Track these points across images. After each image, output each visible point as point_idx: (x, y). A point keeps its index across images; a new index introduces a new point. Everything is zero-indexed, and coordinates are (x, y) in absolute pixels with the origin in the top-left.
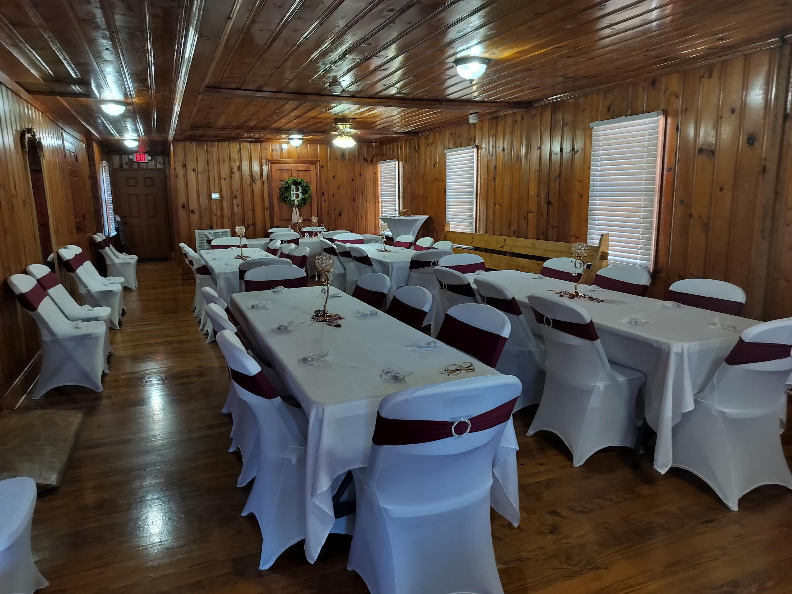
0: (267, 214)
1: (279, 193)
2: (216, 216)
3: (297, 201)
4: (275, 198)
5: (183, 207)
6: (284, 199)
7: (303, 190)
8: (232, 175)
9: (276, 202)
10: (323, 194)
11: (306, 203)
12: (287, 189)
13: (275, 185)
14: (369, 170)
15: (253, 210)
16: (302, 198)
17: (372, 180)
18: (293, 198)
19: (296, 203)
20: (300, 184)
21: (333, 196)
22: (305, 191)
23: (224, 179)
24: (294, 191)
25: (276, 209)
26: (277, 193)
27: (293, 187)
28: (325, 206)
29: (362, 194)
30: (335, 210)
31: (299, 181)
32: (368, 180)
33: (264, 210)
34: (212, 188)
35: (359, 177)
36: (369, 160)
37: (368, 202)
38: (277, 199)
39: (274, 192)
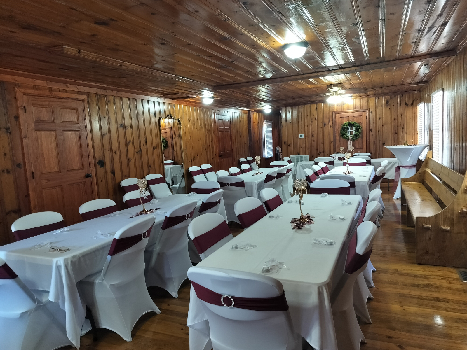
0: (332, 145)
1: (340, 132)
2: (302, 147)
4: (337, 135)
5: (285, 143)
7: (356, 129)
8: (312, 123)
9: (338, 138)
10: (371, 131)
11: (357, 138)
13: (338, 127)
15: (323, 143)
16: (355, 134)
17: (412, 118)
18: (349, 134)
19: (350, 138)
21: (379, 131)
23: (307, 126)
24: (350, 130)
25: (338, 142)
27: (349, 127)
28: (372, 139)
29: (403, 128)
30: (380, 141)
31: (352, 123)
32: (408, 118)
33: (330, 143)
34: (300, 132)
35: (400, 117)
36: (410, 104)
37: (408, 134)
38: (339, 136)
39: (337, 132)
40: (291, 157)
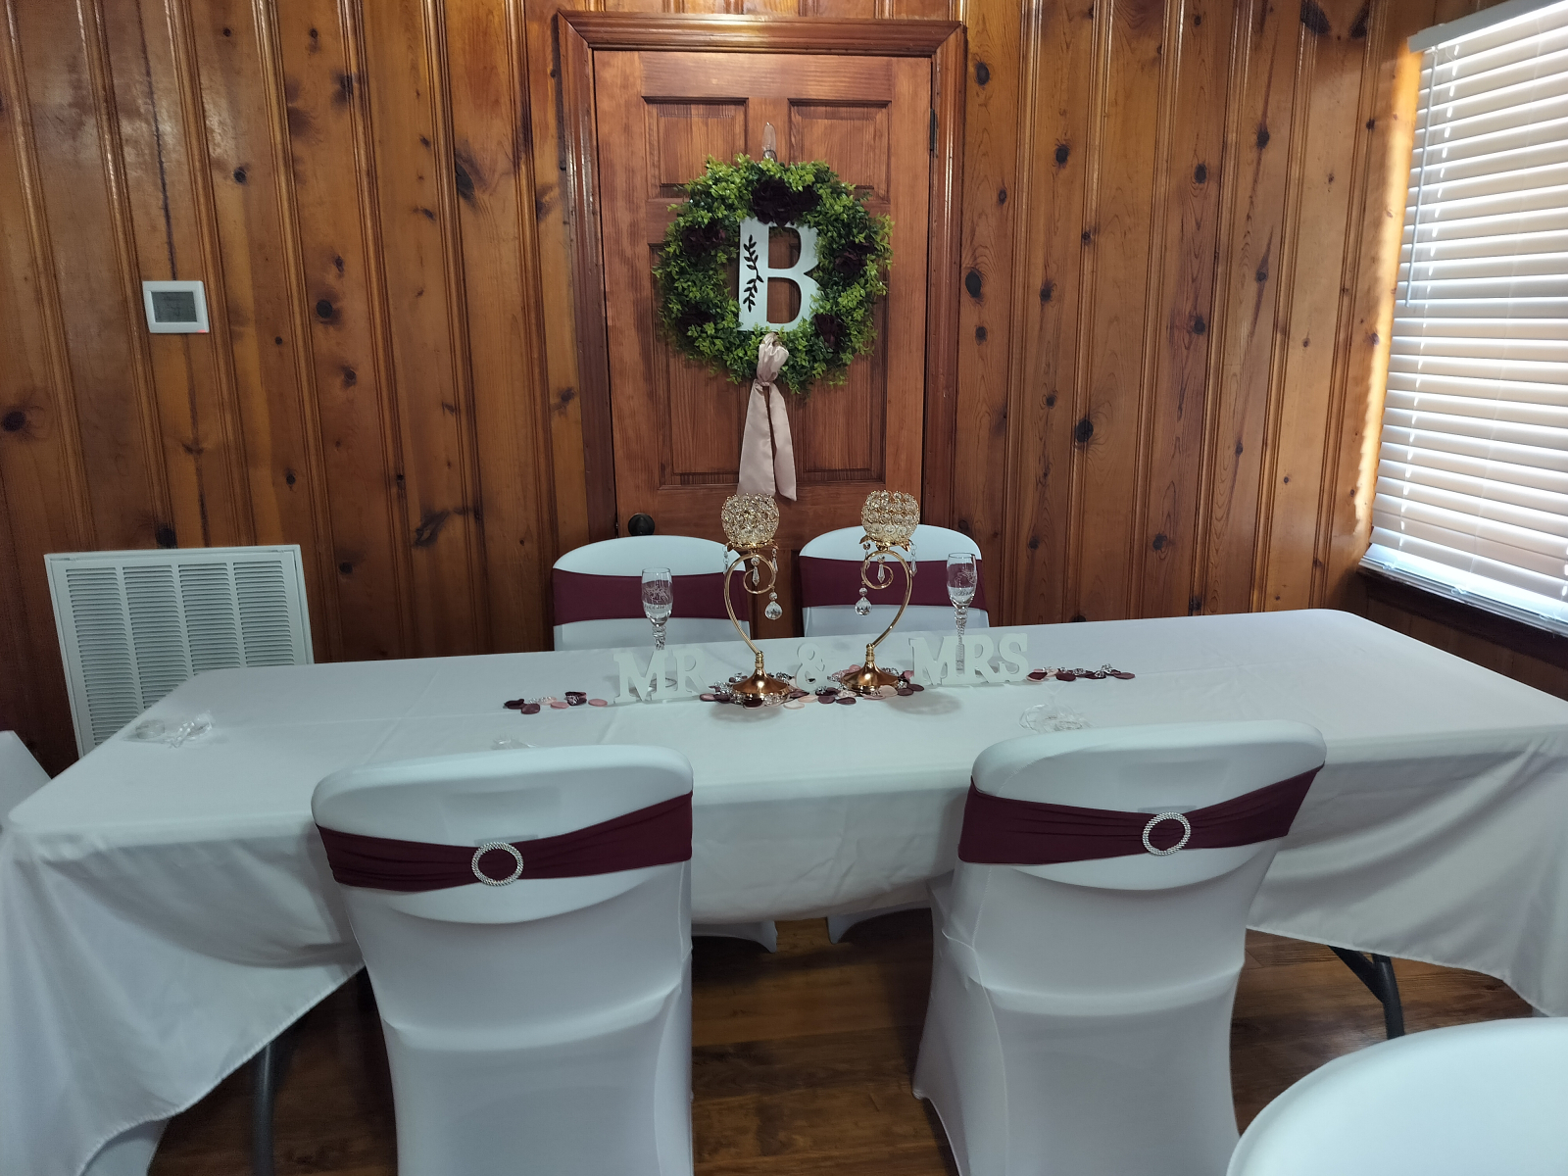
0: (568, 433)
1: (654, 280)
2: (193, 449)
3: (783, 340)
4: (621, 315)
6: (682, 324)
7: (828, 252)
8: (300, 149)
9: (627, 349)
10: (974, 284)
11: (847, 357)
12: (710, 245)
13: (624, 217)
15: (467, 407)
16: (818, 319)
17: (1343, 179)
18: (753, 317)
19: (772, 354)
20: (805, 205)
21: (1046, 294)
22: (842, 266)
23: (240, 176)
24: (762, 264)
25: (629, 396)
26: (634, 283)
27: (754, 231)
28: (979, 376)
29: (1261, 277)
30: (1050, 401)
31: (796, 181)
32: (1315, 171)
33: (544, 403)
34: (152, 247)
35: (1249, 154)
36: (1340, 28)
37: (1297, 334)
38: (641, 326)
39: (616, 276)
40: (59, 566)
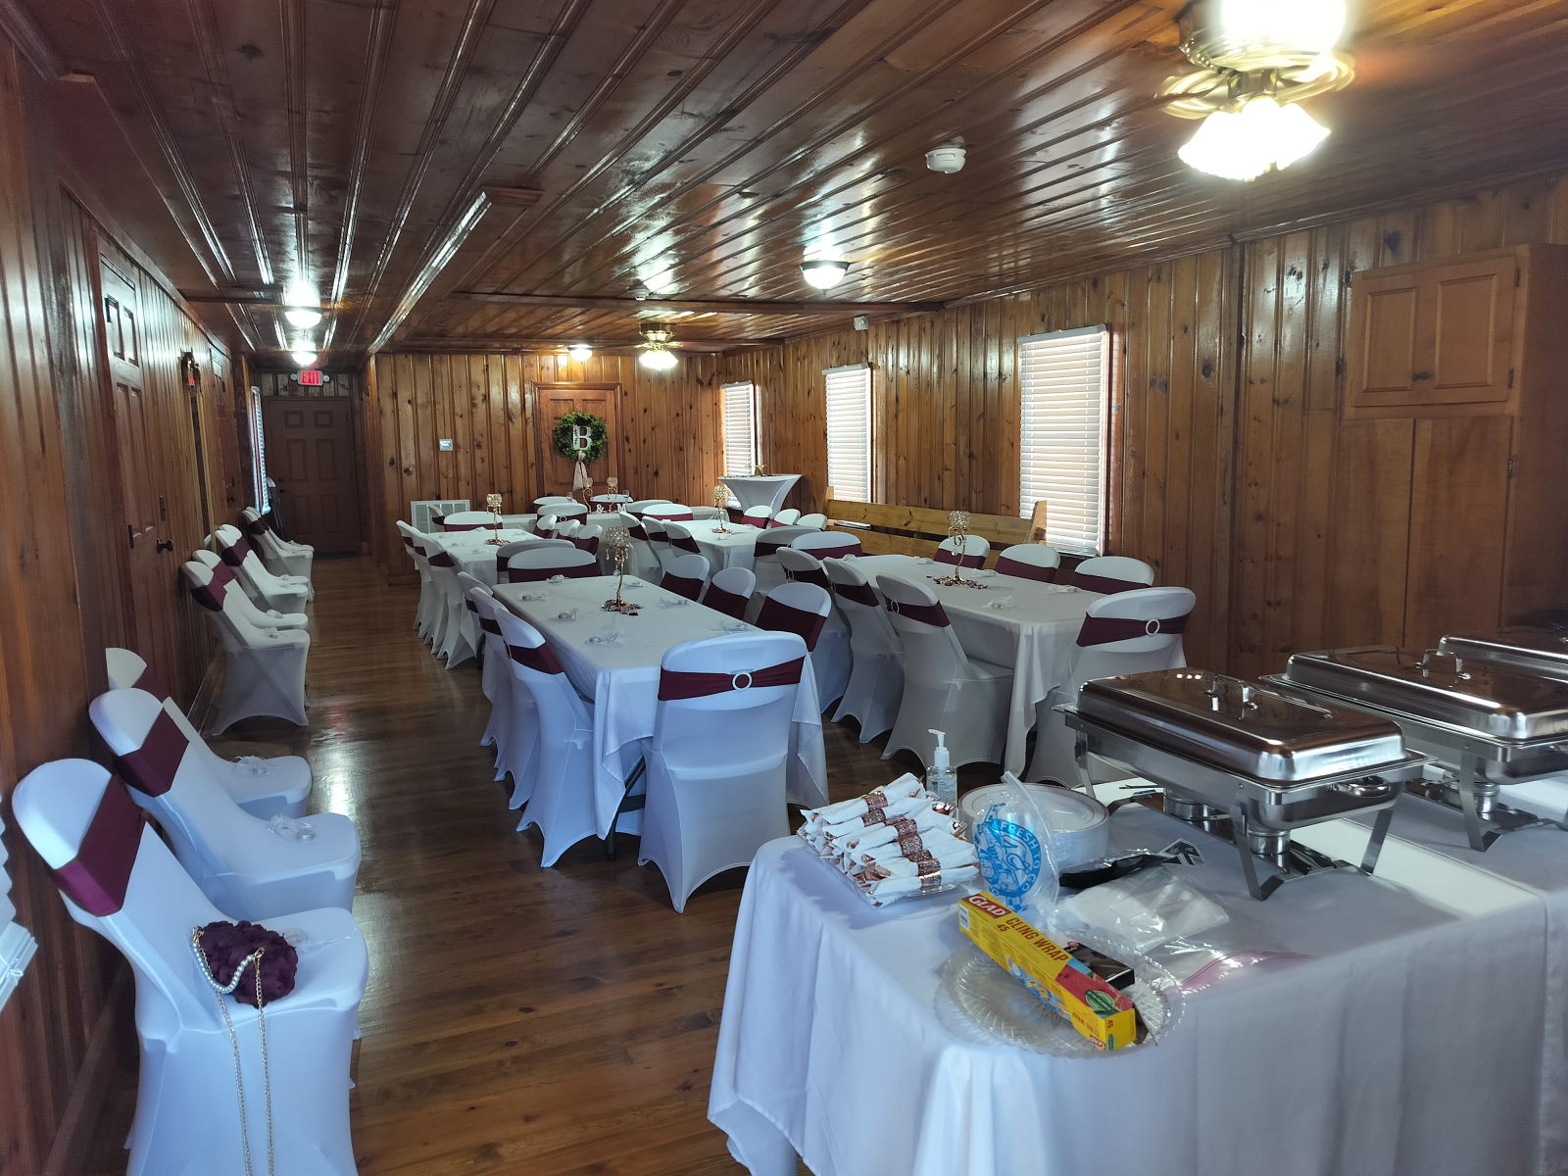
0: (533, 473)
1: (553, 438)
2: (446, 477)
3: (583, 451)
4: (546, 447)
5: (392, 463)
6: (560, 449)
7: (593, 432)
8: (474, 410)
9: (547, 454)
10: (627, 439)
11: (599, 455)
12: (566, 432)
13: (546, 424)
14: (705, 400)
15: (509, 467)
16: (592, 447)
17: (711, 415)
18: (576, 446)
19: (582, 455)
20: (588, 423)
21: (644, 442)
22: (597, 435)
23: (461, 417)
24: (578, 435)
25: (547, 464)
26: (549, 439)
27: (576, 428)
28: (630, 460)
29: (694, 438)
30: (648, 466)
31: (586, 417)
32: (704, 414)
33: (527, 467)
34: (440, 432)
35: (689, 410)
36: (706, 383)
37: (705, 451)
38: (550, 449)
39: (544, 437)
40: (414, 504)
